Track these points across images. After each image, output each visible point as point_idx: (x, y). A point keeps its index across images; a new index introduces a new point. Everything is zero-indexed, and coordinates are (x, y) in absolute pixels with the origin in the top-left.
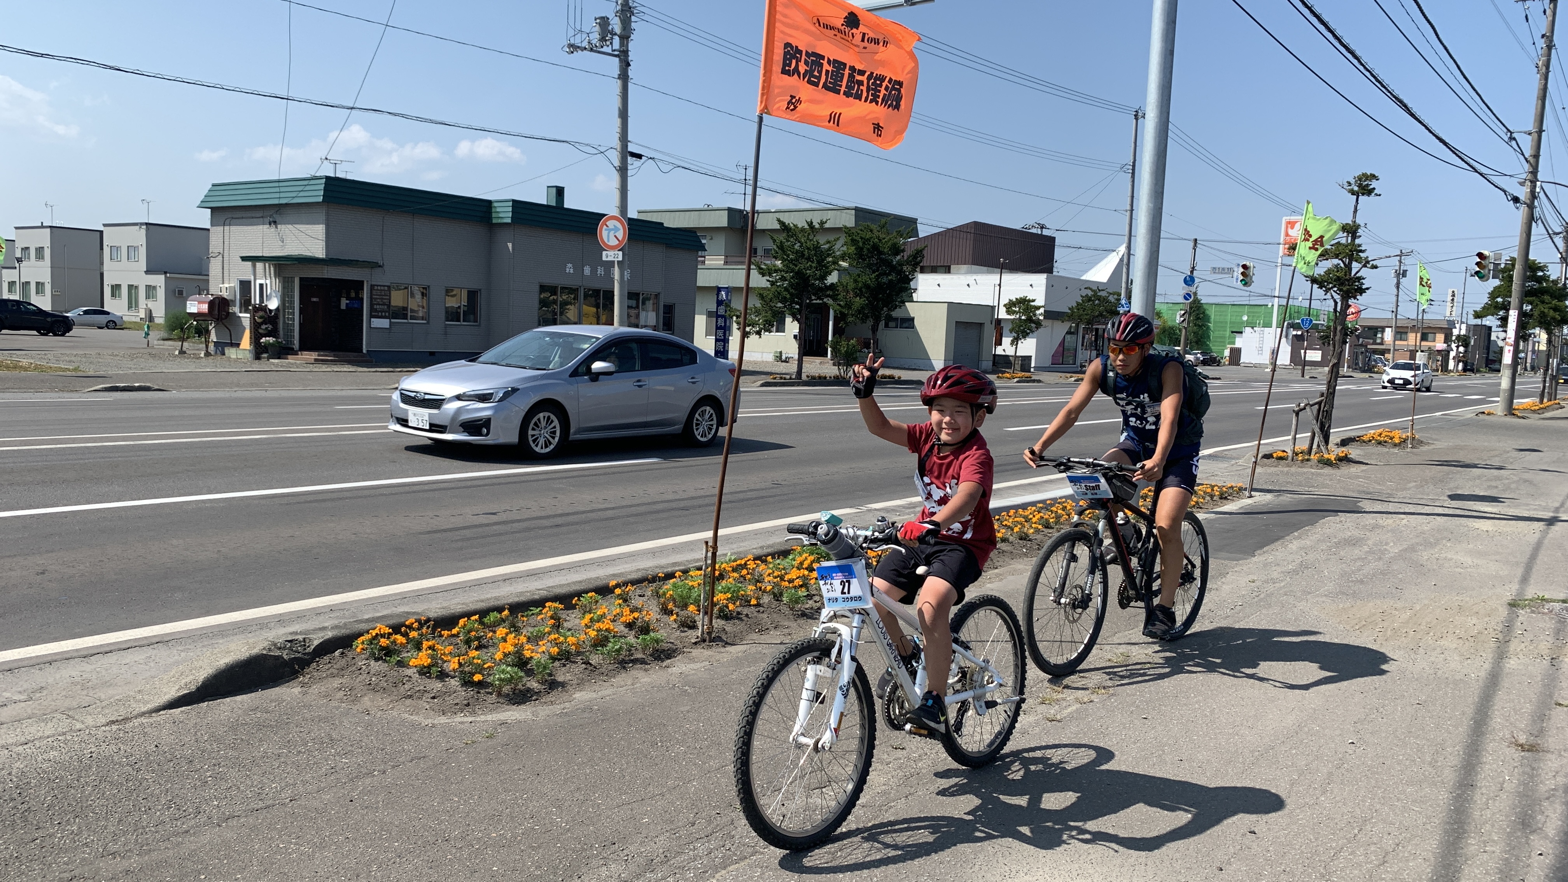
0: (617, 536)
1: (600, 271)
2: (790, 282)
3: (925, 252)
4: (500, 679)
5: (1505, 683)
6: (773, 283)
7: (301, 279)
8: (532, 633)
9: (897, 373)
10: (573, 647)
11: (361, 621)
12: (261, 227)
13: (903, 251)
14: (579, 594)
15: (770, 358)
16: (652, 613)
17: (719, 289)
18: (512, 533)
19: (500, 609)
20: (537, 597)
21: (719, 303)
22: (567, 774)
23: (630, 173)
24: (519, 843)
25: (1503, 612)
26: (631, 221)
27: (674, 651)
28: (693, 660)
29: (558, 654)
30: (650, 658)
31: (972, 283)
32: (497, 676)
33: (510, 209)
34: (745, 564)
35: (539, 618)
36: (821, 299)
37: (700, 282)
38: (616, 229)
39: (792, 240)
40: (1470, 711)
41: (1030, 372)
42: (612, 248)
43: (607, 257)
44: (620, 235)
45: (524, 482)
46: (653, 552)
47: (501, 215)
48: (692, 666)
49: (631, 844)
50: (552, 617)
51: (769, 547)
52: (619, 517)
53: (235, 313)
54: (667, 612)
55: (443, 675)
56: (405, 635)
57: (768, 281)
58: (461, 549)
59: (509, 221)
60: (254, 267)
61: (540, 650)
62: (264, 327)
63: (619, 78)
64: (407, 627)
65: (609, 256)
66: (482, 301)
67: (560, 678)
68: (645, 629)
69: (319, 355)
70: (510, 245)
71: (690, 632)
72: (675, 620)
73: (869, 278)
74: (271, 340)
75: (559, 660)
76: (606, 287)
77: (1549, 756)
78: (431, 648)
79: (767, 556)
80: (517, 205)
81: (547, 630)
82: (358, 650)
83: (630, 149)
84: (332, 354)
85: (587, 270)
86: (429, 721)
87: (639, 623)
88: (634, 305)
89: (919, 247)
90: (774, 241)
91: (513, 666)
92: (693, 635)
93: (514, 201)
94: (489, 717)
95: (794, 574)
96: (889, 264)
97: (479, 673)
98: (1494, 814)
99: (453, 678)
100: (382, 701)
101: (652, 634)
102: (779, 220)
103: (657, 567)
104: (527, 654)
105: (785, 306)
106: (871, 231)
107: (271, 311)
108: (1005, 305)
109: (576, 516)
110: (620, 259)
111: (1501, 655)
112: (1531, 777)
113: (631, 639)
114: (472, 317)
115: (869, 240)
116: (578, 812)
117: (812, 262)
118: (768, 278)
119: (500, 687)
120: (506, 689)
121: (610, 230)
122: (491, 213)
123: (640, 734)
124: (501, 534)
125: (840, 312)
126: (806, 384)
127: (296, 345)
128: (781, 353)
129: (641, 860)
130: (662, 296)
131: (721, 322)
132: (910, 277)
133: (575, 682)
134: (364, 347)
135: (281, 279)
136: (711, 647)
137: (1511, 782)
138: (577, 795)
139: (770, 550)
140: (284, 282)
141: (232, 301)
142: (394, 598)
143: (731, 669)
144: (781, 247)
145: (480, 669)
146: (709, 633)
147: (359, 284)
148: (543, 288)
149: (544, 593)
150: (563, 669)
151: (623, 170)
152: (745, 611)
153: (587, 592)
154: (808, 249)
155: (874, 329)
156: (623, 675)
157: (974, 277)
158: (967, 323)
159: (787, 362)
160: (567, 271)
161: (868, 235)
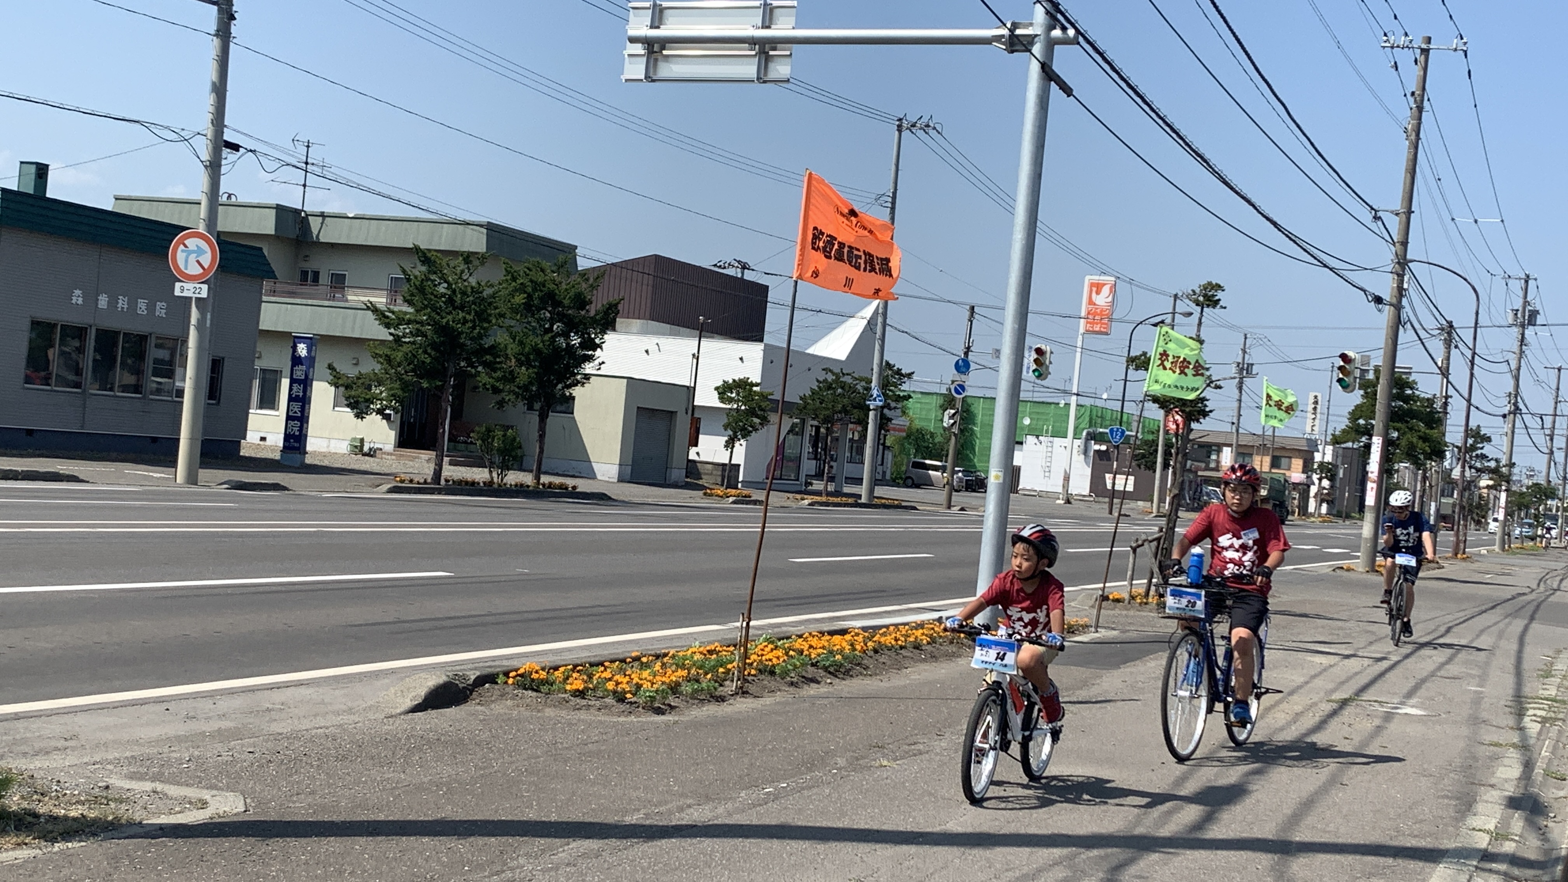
2: (429, 339)
3: (620, 307)
4: (649, 696)
6: (397, 339)
13: (589, 303)
15: (343, 447)
17: (297, 340)
21: (297, 361)
27: (725, 697)
31: (652, 348)
32: (647, 694)
36: (473, 367)
38: (200, 250)
39: (434, 277)
41: (737, 488)
42: (191, 278)
43: (182, 291)
44: (206, 261)
57: (391, 334)
63: (216, 35)
65: (183, 289)
73: (540, 340)
82: (508, 683)
83: (225, 138)
85: (104, 302)
86: (615, 720)
92: (728, 689)
94: (654, 719)
97: (630, 693)
99: (604, 698)
106: (542, 270)
108: (717, 389)
110: (204, 295)
117: (469, 314)
118: (392, 331)
120: (647, 705)
121: (189, 252)
125: (493, 386)
126: (448, 491)
128: (362, 441)
131: (297, 390)
132: (597, 341)
133: (683, 707)
136: (745, 698)
146: (741, 688)
148: (35, 325)
151: (214, 167)
154: (464, 293)
155: (542, 417)
156: (707, 706)
157: (655, 340)
158: (653, 410)
159: (372, 456)
160: (74, 302)
161: (540, 278)
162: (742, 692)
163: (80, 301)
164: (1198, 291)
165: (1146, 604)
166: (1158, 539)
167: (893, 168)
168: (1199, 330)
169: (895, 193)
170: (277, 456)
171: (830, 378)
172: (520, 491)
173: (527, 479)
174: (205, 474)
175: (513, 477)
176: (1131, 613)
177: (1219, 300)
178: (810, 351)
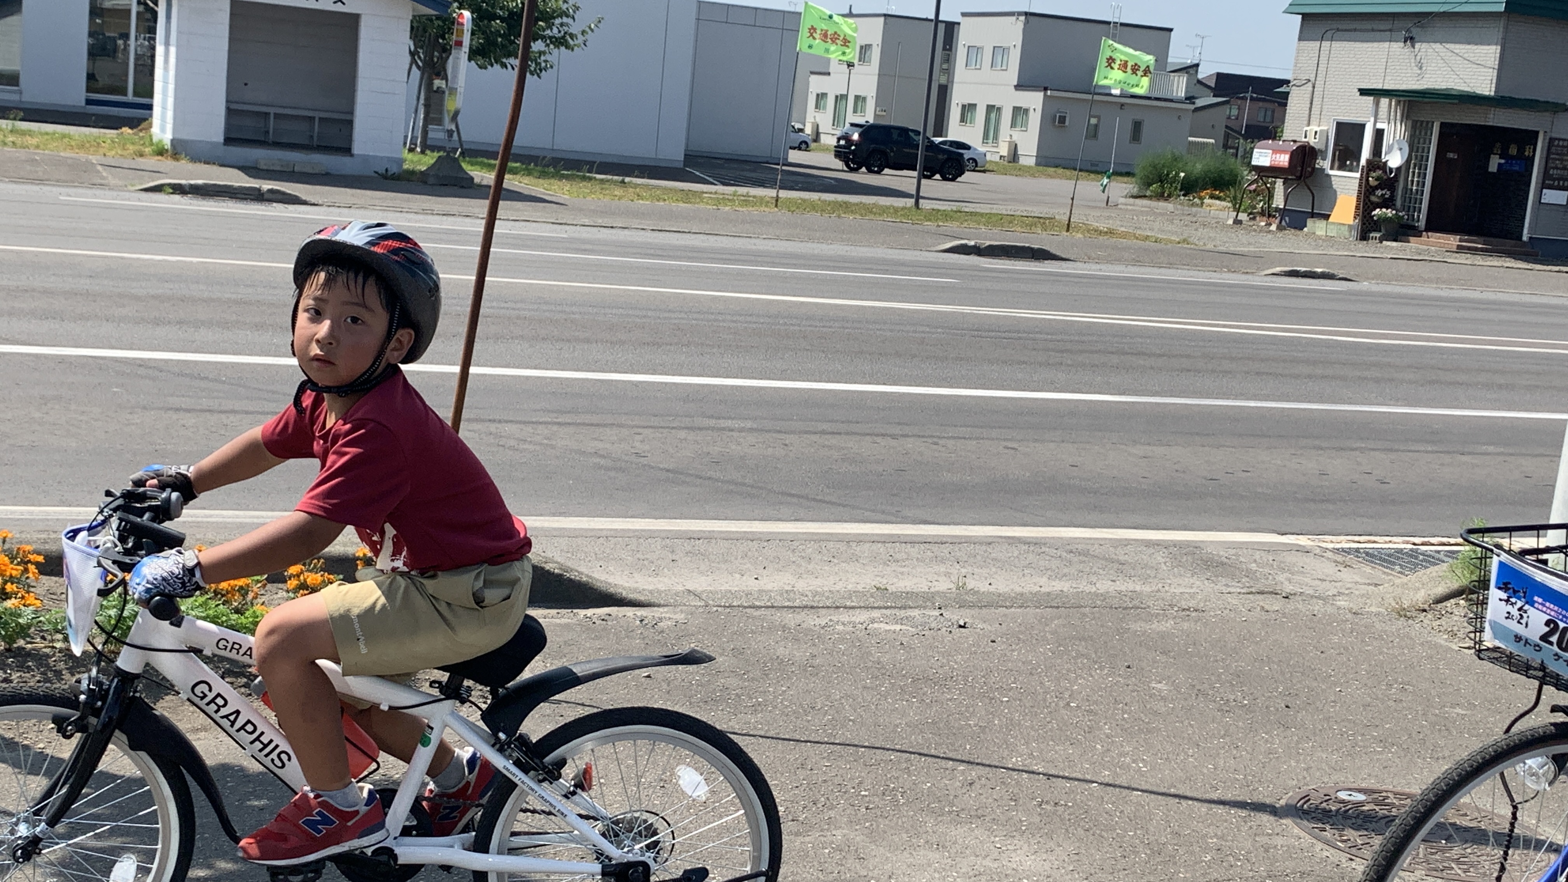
7: (1443, 125)
12: (1387, 44)
53: (1322, 170)
60: (1377, 104)
62: (1379, 192)
69: (1460, 241)
74: (1390, 213)
84: (1482, 239)
107: (1391, 170)
127: (1422, 224)
134: (1525, 231)
135: (1410, 123)
140: (1414, 128)
141: (1321, 151)
147: (1532, 136)
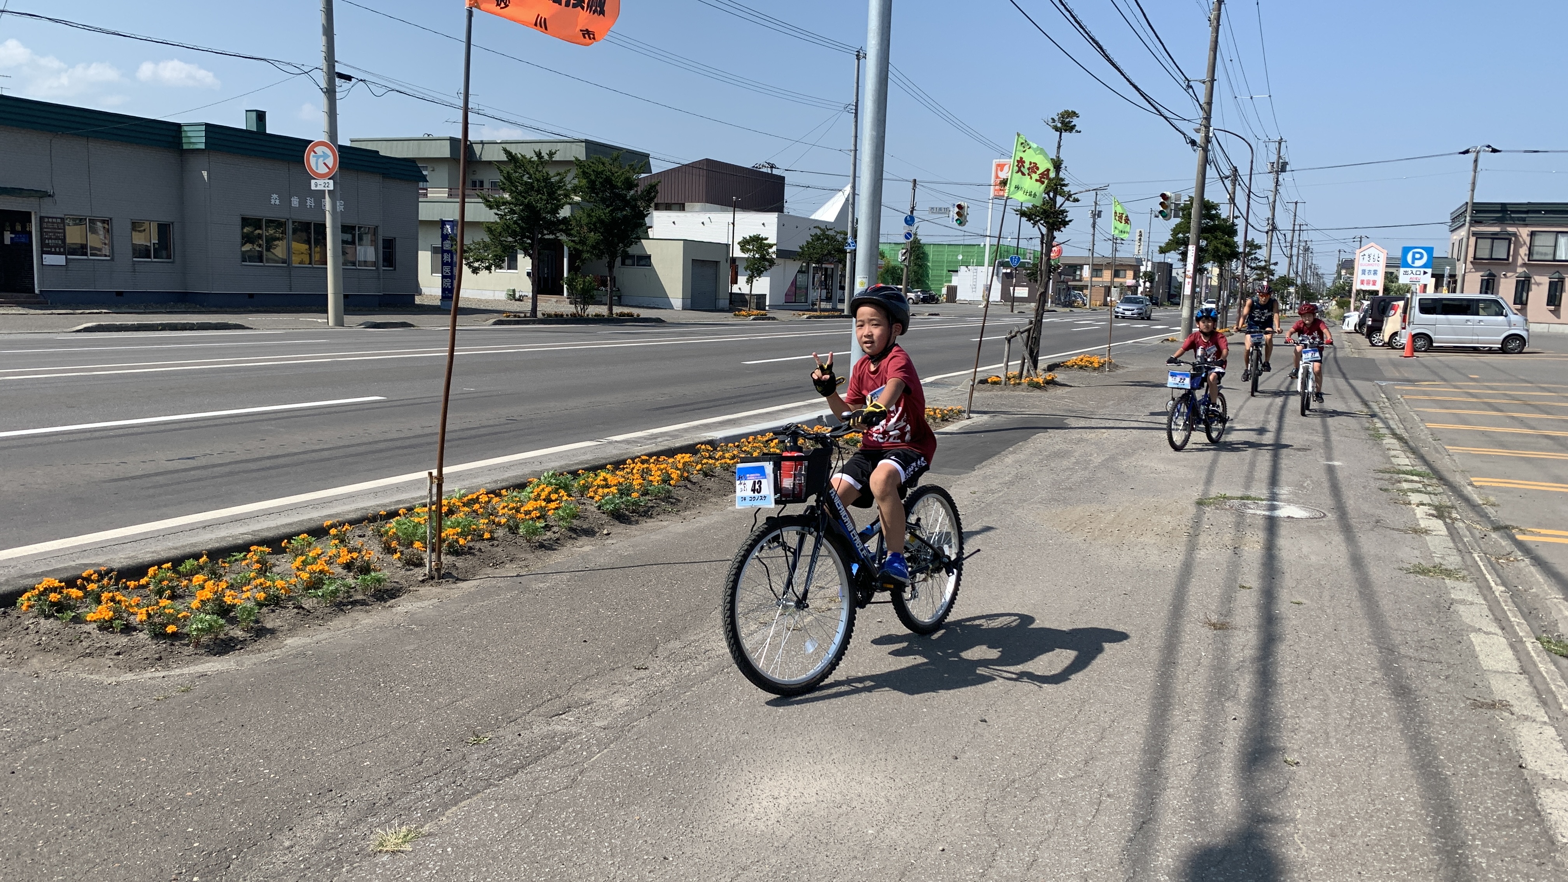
0: (333, 477)
1: (310, 202)
2: (520, 215)
3: (658, 188)
4: (198, 629)
5: (1197, 571)
6: (502, 217)
8: (234, 579)
9: (635, 311)
10: (283, 591)
11: (28, 576)
13: (637, 185)
14: (290, 537)
15: (502, 296)
16: (373, 552)
17: (443, 223)
18: (213, 478)
19: (197, 556)
20: (240, 542)
21: (444, 237)
22: (276, 723)
23: (338, 96)
24: (219, 800)
25: (1192, 510)
26: (342, 148)
27: (399, 590)
28: (420, 599)
29: (265, 599)
30: (371, 598)
31: (706, 221)
32: (194, 626)
33: (203, 134)
34: (478, 498)
35: (244, 563)
36: (553, 234)
37: (422, 217)
38: (325, 156)
39: (520, 171)
40: (1169, 597)
42: (322, 176)
43: (316, 186)
44: (330, 162)
45: (226, 424)
46: (375, 492)
47: (193, 140)
48: (419, 604)
49: (350, 790)
50: (258, 562)
51: (503, 480)
52: (336, 458)
54: (390, 550)
55: (128, 629)
56: (82, 588)
57: (496, 214)
58: (153, 496)
59: (203, 146)
61: (244, 597)
64: (84, 579)
65: (317, 185)
66: (175, 235)
67: (269, 625)
68: (366, 569)
70: (205, 174)
71: (416, 570)
72: (399, 559)
73: (602, 212)
75: (267, 606)
76: (318, 220)
77: (1237, 632)
78: (113, 599)
79: (500, 490)
80: (210, 128)
81: (252, 575)
82: (24, 608)
83: (337, 70)
85: (295, 202)
86: (113, 680)
87: (358, 563)
88: (350, 240)
89: (654, 181)
90: (501, 171)
91: (213, 613)
92: (420, 573)
93: (207, 125)
94: (186, 670)
95: (529, 506)
96: (623, 198)
97: (173, 624)
98: (1194, 687)
99: (140, 631)
100: (54, 661)
101: (373, 574)
102: (505, 150)
103: (378, 506)
104: (228, 600)
105: (516, 241)
106: (603, 164)
108: (739, 243)
109: (287, 459)
110: (331, 188)
111: (1192, 547)
112: (1222, 652)
113: (351, 581)
114: (164, 253)
115: (602, 173)
116: (290, 761)
117: (543, 194)
118: (496, 211)
119: (198, 638)
120: (204, 639)
121: (318, 157)
122: (181, 138)
123: (360, 676)
124: (199, 480)
125: (575, 248)
126: (541, 322)
128: (514, 291)
129: (363, 805)
130: (380, 231)
131: (447, 258)
132: (645, 213)
133: (286, 627)
134: (36, 286)
136: (440, 584)
137: (1206, 656)
138: (288, 744)
139: (504, 484)
142: (71, 551)
143: (463, 604)
144: (508, 177)
145: (175, 620)
146: (438, 570)
147: (25, 216)
148: (245, 221)
149: (249, 537)
150: (272, 615)
151: (331, 93)
152: (478, 545)
153: (298, 534)
154: (538, 180)
155: (611, 266)
156: (342, 618)
157: (708, 215)
158: (703, 261)
159: (522, 301)
160: (273, 202)
161: (601, 168)
162: (440, 576)
163: (277, 202)
164: (1056, 118)
165: (1019, 384)
166: (1029, 330)
167: (855, 85)
168: (1058, 152)
169: (857, 103)
170: (439, 304)
171: (819, 232)
172: (598, 320)
173: (603, 310)
174: (348, 319)
175: (593, 310)
176: (1006, 393)
177: (1075, 125)
178: (812, 217)
